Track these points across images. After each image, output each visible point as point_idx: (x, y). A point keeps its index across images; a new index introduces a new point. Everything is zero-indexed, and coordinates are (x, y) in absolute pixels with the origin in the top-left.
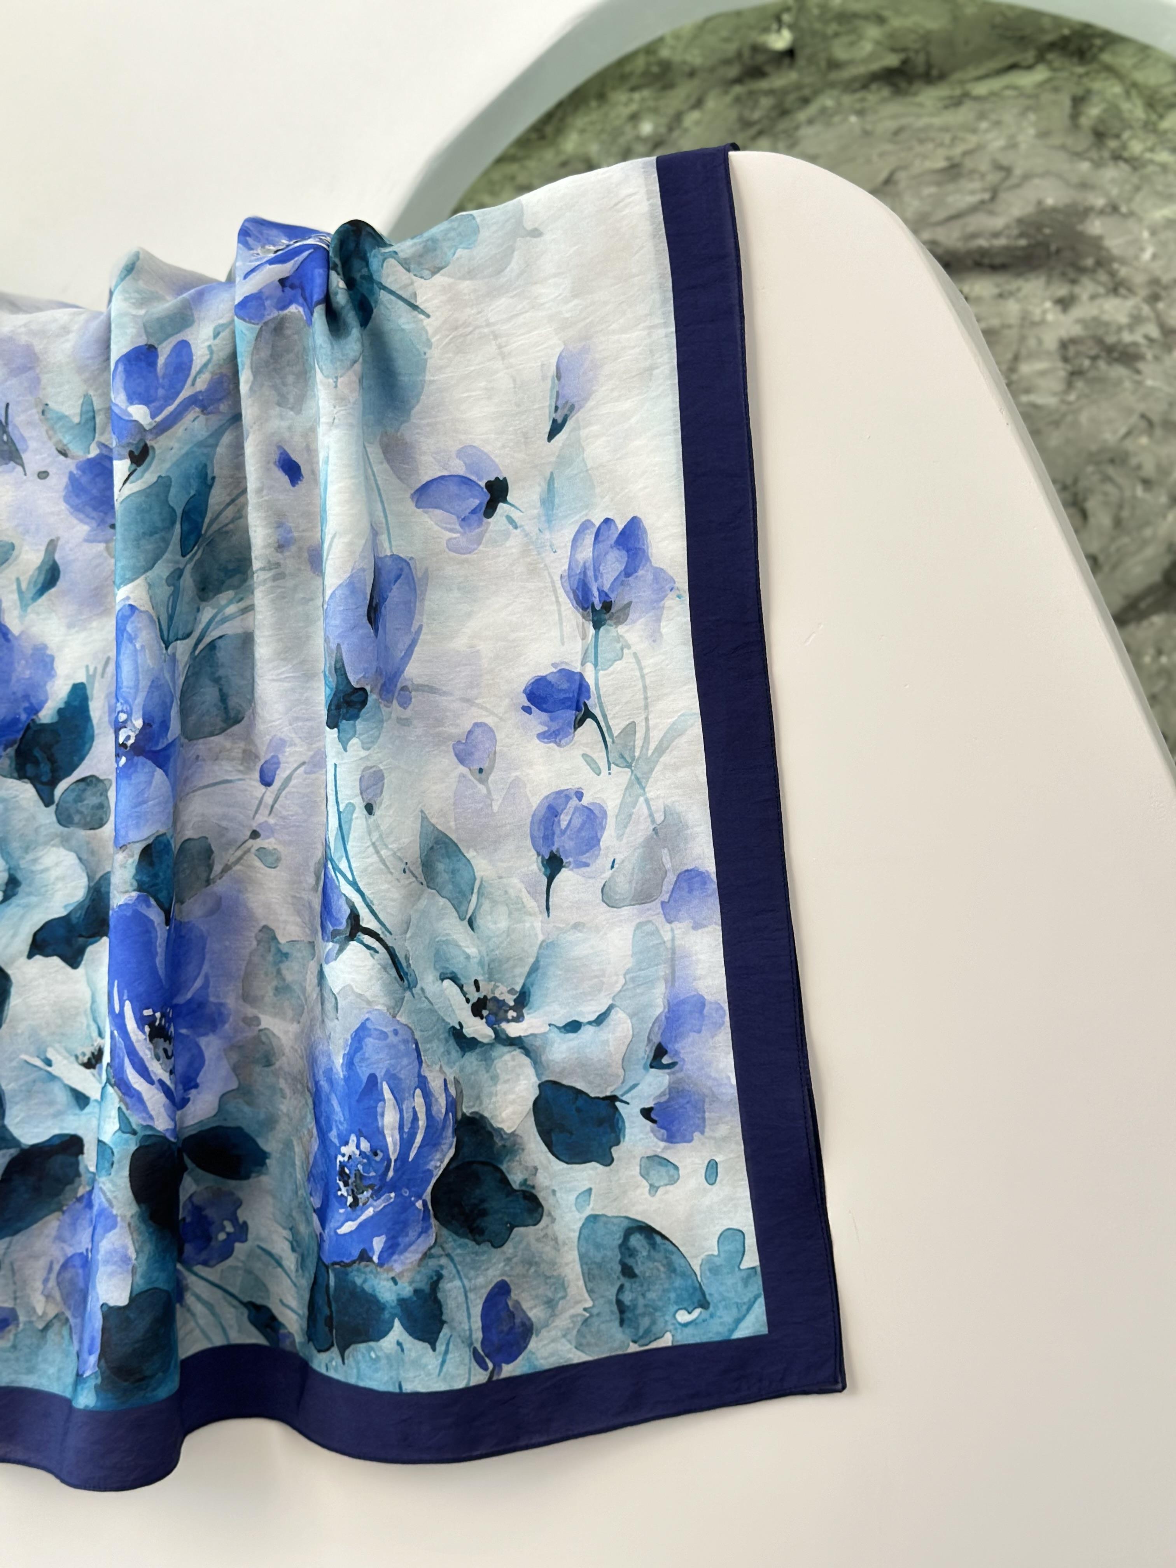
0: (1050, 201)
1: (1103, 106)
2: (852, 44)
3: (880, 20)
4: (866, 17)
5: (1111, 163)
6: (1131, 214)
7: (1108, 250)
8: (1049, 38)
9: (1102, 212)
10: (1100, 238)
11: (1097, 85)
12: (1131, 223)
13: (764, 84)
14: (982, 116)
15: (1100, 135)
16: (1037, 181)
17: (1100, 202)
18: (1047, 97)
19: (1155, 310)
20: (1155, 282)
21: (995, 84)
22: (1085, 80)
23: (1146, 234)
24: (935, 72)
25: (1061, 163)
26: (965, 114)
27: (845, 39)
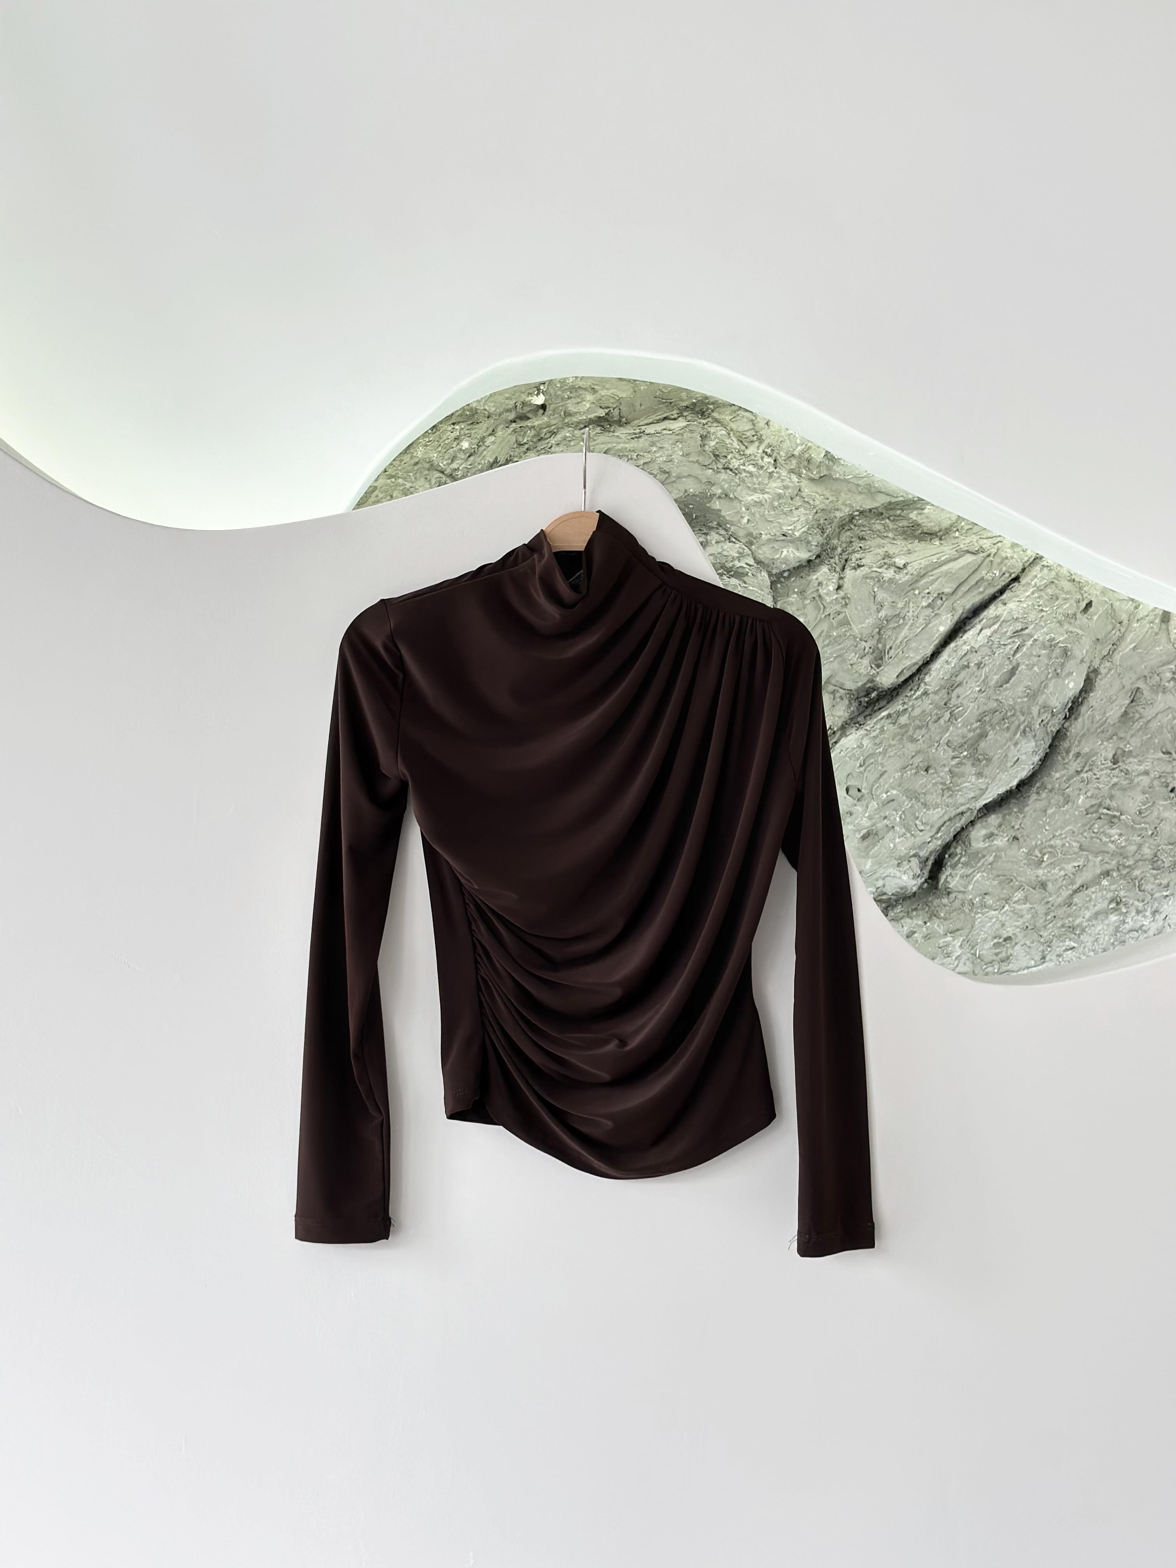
0: (691, 490)
1: (717, 440)
2: (578, 403)
3: (594, 391)
4: (585, 389)
5: (723, 471)
6: (735, 497)
7: (724, 517)
8: (685, 404)
9: (720, 497)
10: (720, 511)
11: (712, 430)
12: (736, 504)
13: (529, 423)
14: (653, 444)
15: (716, 456)
16: (684, 479)
17: (720, 491)
18: (687, 435)
19: (750, 550)
20: (750, 534)
21: (658, 427)
22: (705, 426)
23: (744, 509)
24: (624, 420)
25: (697, 470)
26: (643, 442)
27: (575, 401)
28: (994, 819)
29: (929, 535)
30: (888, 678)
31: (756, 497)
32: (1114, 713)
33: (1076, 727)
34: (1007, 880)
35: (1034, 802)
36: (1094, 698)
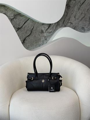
5: (7, 11)
14: (1, 9)
18: (3, 8)
21: (1, 7)
22: (5, 7)
25: (5, 11)
28: (28, 37)
29: (22, 16)
30: (20, 27)
31: (9, 13)
32: (35, 29)
33: (33, 30)
34: (29, 42)
35: (30, 36)
36: (34, 28)
